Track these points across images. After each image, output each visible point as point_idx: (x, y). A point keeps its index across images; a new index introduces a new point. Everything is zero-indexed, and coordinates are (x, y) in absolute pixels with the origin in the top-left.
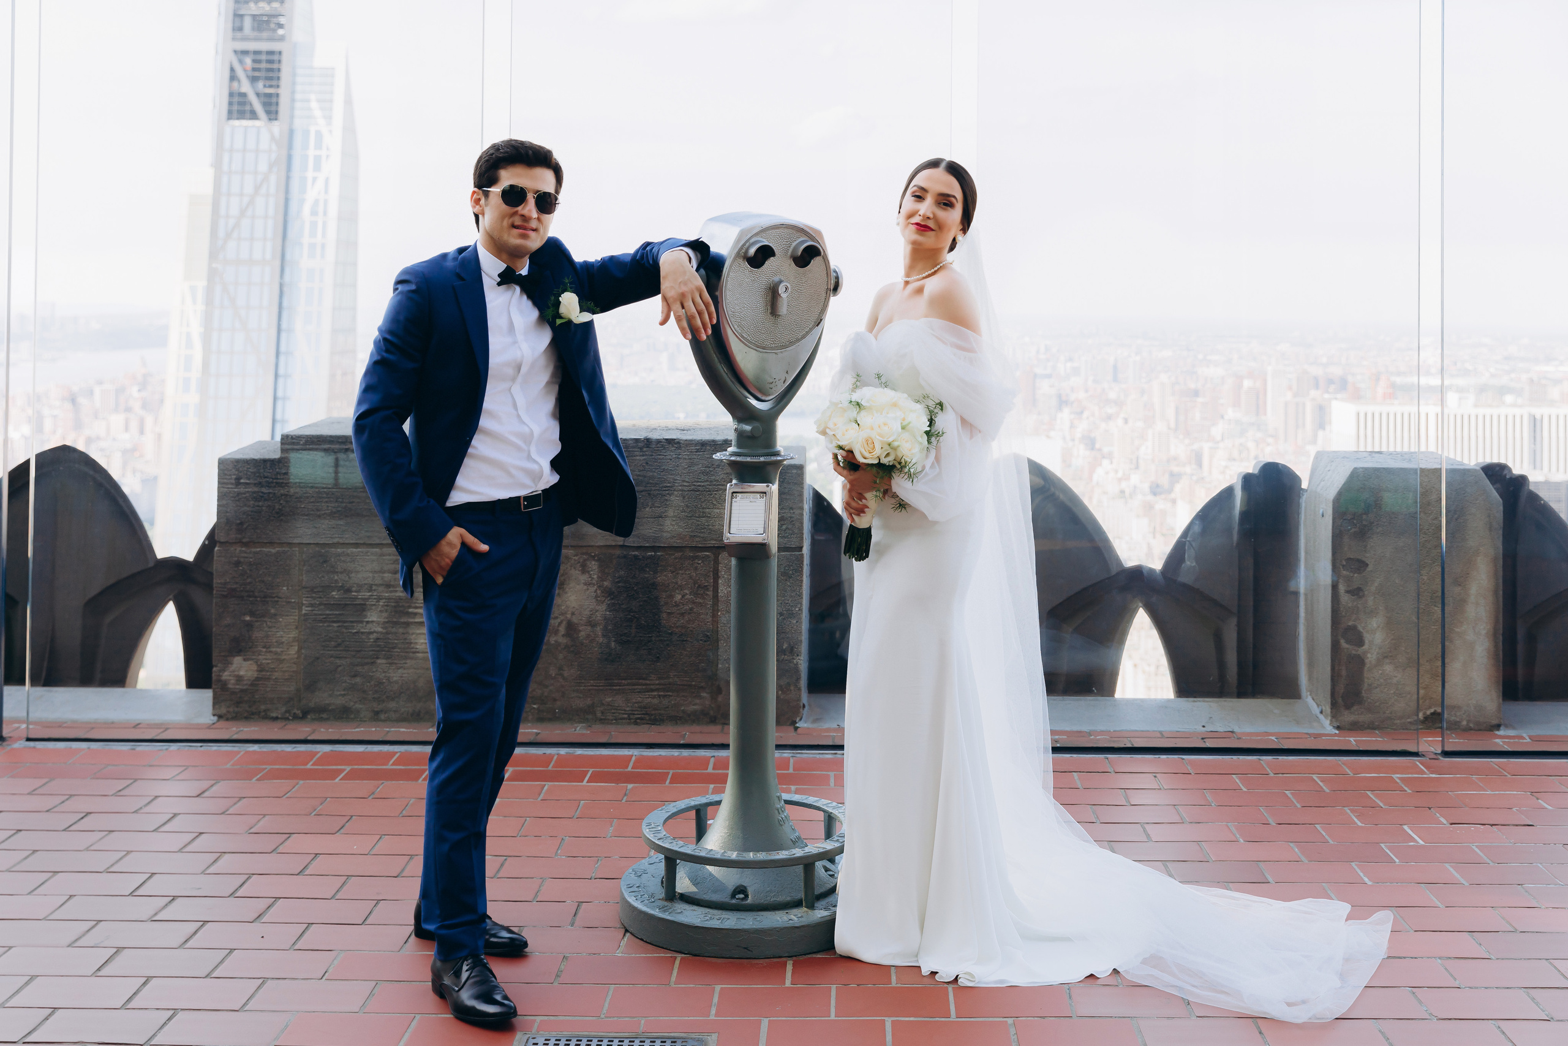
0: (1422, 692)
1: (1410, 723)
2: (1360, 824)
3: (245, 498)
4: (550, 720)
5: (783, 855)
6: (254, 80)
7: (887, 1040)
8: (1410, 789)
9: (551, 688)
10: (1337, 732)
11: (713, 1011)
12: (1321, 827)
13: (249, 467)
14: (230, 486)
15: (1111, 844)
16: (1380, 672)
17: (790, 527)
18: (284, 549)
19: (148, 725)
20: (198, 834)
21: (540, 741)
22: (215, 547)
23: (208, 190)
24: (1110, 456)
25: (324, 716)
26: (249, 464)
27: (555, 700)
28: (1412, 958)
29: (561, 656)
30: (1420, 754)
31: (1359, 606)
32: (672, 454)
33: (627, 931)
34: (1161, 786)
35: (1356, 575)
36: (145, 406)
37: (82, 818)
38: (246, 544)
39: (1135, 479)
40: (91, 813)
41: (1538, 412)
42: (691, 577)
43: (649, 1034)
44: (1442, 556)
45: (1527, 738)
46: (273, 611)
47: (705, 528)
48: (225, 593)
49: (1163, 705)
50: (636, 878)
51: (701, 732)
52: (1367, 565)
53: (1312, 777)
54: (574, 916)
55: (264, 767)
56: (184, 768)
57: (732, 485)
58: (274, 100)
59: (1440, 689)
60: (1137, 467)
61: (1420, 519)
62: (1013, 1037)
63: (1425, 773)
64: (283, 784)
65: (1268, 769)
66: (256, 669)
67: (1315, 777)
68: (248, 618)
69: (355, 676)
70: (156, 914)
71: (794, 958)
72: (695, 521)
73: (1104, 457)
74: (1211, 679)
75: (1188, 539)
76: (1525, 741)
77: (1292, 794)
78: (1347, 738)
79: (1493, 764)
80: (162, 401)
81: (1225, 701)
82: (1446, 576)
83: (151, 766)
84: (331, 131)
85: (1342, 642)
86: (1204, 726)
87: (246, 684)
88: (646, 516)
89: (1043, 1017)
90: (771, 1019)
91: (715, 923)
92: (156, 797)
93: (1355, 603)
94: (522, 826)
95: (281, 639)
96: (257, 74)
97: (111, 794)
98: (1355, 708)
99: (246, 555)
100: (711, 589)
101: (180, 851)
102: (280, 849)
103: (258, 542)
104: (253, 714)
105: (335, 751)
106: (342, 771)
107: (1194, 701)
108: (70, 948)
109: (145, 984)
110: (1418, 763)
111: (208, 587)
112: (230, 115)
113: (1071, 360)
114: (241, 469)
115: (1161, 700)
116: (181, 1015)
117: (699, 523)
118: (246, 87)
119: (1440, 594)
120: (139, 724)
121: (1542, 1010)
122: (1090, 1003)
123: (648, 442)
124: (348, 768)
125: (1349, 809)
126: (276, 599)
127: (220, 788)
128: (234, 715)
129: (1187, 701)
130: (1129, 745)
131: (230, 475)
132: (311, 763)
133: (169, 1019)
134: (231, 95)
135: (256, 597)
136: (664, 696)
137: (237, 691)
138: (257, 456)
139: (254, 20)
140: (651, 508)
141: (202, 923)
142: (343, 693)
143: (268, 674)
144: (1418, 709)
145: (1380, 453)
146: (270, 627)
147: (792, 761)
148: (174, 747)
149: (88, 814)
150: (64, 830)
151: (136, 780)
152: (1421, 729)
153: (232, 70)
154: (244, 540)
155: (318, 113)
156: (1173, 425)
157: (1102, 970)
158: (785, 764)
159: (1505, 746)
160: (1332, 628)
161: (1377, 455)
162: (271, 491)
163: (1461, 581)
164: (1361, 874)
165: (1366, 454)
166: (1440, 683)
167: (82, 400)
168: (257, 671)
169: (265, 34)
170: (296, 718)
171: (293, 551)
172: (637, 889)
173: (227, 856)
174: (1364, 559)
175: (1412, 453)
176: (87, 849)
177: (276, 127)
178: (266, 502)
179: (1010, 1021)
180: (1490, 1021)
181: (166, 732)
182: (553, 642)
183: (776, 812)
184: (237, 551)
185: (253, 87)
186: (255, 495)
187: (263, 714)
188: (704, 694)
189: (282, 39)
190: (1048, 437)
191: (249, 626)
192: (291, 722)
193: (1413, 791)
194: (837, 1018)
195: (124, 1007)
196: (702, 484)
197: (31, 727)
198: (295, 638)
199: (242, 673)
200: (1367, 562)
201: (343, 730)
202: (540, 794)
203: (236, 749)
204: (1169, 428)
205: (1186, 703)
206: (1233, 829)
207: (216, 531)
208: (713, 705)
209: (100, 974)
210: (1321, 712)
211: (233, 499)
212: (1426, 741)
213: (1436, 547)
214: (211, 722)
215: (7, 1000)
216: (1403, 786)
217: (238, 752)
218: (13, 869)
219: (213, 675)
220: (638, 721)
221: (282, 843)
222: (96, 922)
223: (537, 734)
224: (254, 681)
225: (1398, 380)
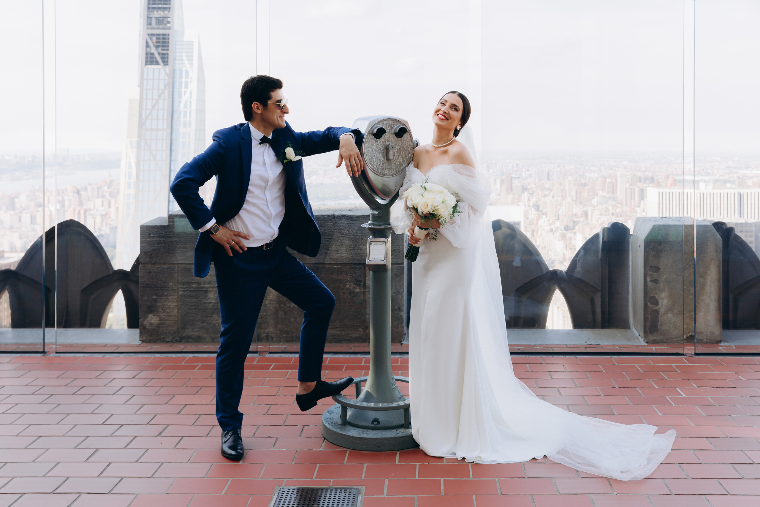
0: (685, 326)
1: (680, 340)
2: (656, 387)
3: (153, 243)
4: (291, 341)
5: (394, 404)
6: (157, 47)
7: (441, 489)
8: (680, 371)
9: (291, 327)
10: (647, 344)
11: (363, 476)
12: (639, 389)
13: (154, 229)
14: (146, 238)
15: (543, 397)
16: (666, 317)
17: (398, 254)
18: (170, 266)
19: (111, 345)
20: (132, 396)
21: (287, 351)
22: (139, 265)
23: (138, 97)
24: (546, 214)
25: (190, 340)
26: (154, 228)
27: (293, 332)
28: (680, 450)
29: (296, 313)
30: (684, 354)
31: (656, 287)
32: (344, 221)
33: (325, 439)
34: (566, 370)
35: (655, 273)
36: (111, 195)
37: (81, 389)
38: (154, 264)
39: (557, 224)
40: (84, 386)
41: (742, 191)
42: (354, 277)
43: (335, 487)
44: (694, 263)
45: (734, 347)
46: (166, 294)
47: (360, 255)
48: (144, 286)
49: (568, 333)
50: (329, 415)
51: (359, 346)
52: (660, 269)
53: (635, 365)
54: (302, 432)
55: (163, 364)
56: (127, 365)
57: (370, 239)
58: (166, 56)
59: (694, 324)
60: (558, 219)
61: (684, 248)
62: (498, 487)
63: (687, 363)
64: (172, 372)
65: (615, 362)
66: (159, 319)
67: (636, 365)
68: (155, 297)
69: (203, 322)
70: (114, 433)
71: (400, 451)
72: (355, 252)
73: (543, 214)
74: (589, 320)
75: (578, 258)
76: (733, 348)
77: (626, 373)
78: (651, 347)
79: (718, 359)
80: (118, 193)
81: (596, 330)
82: (696, 273)
83: (112, 364)
84: (192, 70)
85: (649, 304)
86: (586, 342)
87: (154, 327)
88: (333, 249)
89: (512, 478)
90: (390, 479)
91: (364, 436)
92: (114, 379)
93: (654, 286)
94: (278, 391)
95: (169, 306)
96: (158, 44)
97: (94, 377)
98: (655, 333)
99: (153, 269)
100: (363, 282)
101: (125, 403)
102: (170, 402)
103: (159, 263)
104: (158, 340)
105: (195, 356)
106: (198, 366)
107: (582, 331)
108: (75, 449)
109: (108, 465)
110: (683, 359)
111: (137, 282)
112: (147, 63)
113: (528, 170)
114: (150, 230)
115: (566, 330)
116: (124, 479)
117: (357, 252)
118: (153, 50)
119: (693, 282)
120: (107, 345)
121: (739, 474)
122: (533, 472)
123: (334, 216)
124: (200, 364)
125: (652, 380)
126: (167, 288)
127: (143, 374)
128: (149, 340)
129: (578, 330)
130: (552, 351)
131: (146, 233)
132: (184, 362)
133: (119, 482)
134: (147, 54)
135: (158, 287)
136: (342, 330)
137: (151, 329)
138: (158, 224)
139: (156, 20)
140: (335, 246)
141: (134, 437)
142: (198, 330)
143: (164, 322)
144: (683, 334)
145: (666, 217)
146: (165, 301)
147: (400, 359)
148: (122, 355)
149: (83, 387)
150: (73, 394)
151: (105, 371)
152: (685, 343)
153: (147, 42)
154: (152, 262)
155: (186, 62)
156: (574, 199)
157: (539, 456)
158: (396, 361)
159: (724, 351)
160: (644, 297)
161: (665, 219)
162: (164, 240)
163: (703, 276)
164: (657, 411)
165: (659, 218)
166: (694, 322)
167: (82, 192)
168: (159, 320)
169: (161, 26)
170: (177, 341)
171: (175, 267)
172: (329, 420)
173: (146, 406)
174: (659, 266)
175: (681, 217)
176: (83, 403)
177: (167, 68)
178: (162, 245)
179: (497, 480)
180: (716, 479)
181: (119, 348)
182: (292, 306)
183: (392, 385)
184: (150, 267)
185: (157, 50)
186: (157, 242)
187: (162, 340)
188: (360, 329)
189: (169, 28)
190: (518, 205)
191: (155, 300)
192: (175, 343)
193: (681, 372)
194: (419, 479)
195: (99, 476)
196: (358, 235)
197: (58, 347)
198: (176, 305)
199: (152, 321)
200: (660, 267)
201: (198, 347)
202: (286, 376)
203: (150, 356)
204: (573, 200)
205: (578, 332)
206: (599, 390)
207: (140, 258)
208: (364, 334)
209: (88, 461)
210: (639, 335)
211: (147, 243)
212: (687, 348)
213: (692, 260)
214: (139, 344)
215: (47, 474)
216: (676, 369)
217: (151, 358)
218: (50, 413)
219: (140, 322)
220: (331, 341)
221: (170, 400)
222: (86, 437)
223: (285, 348)
224: (158, 325)
225: (677, 178)
